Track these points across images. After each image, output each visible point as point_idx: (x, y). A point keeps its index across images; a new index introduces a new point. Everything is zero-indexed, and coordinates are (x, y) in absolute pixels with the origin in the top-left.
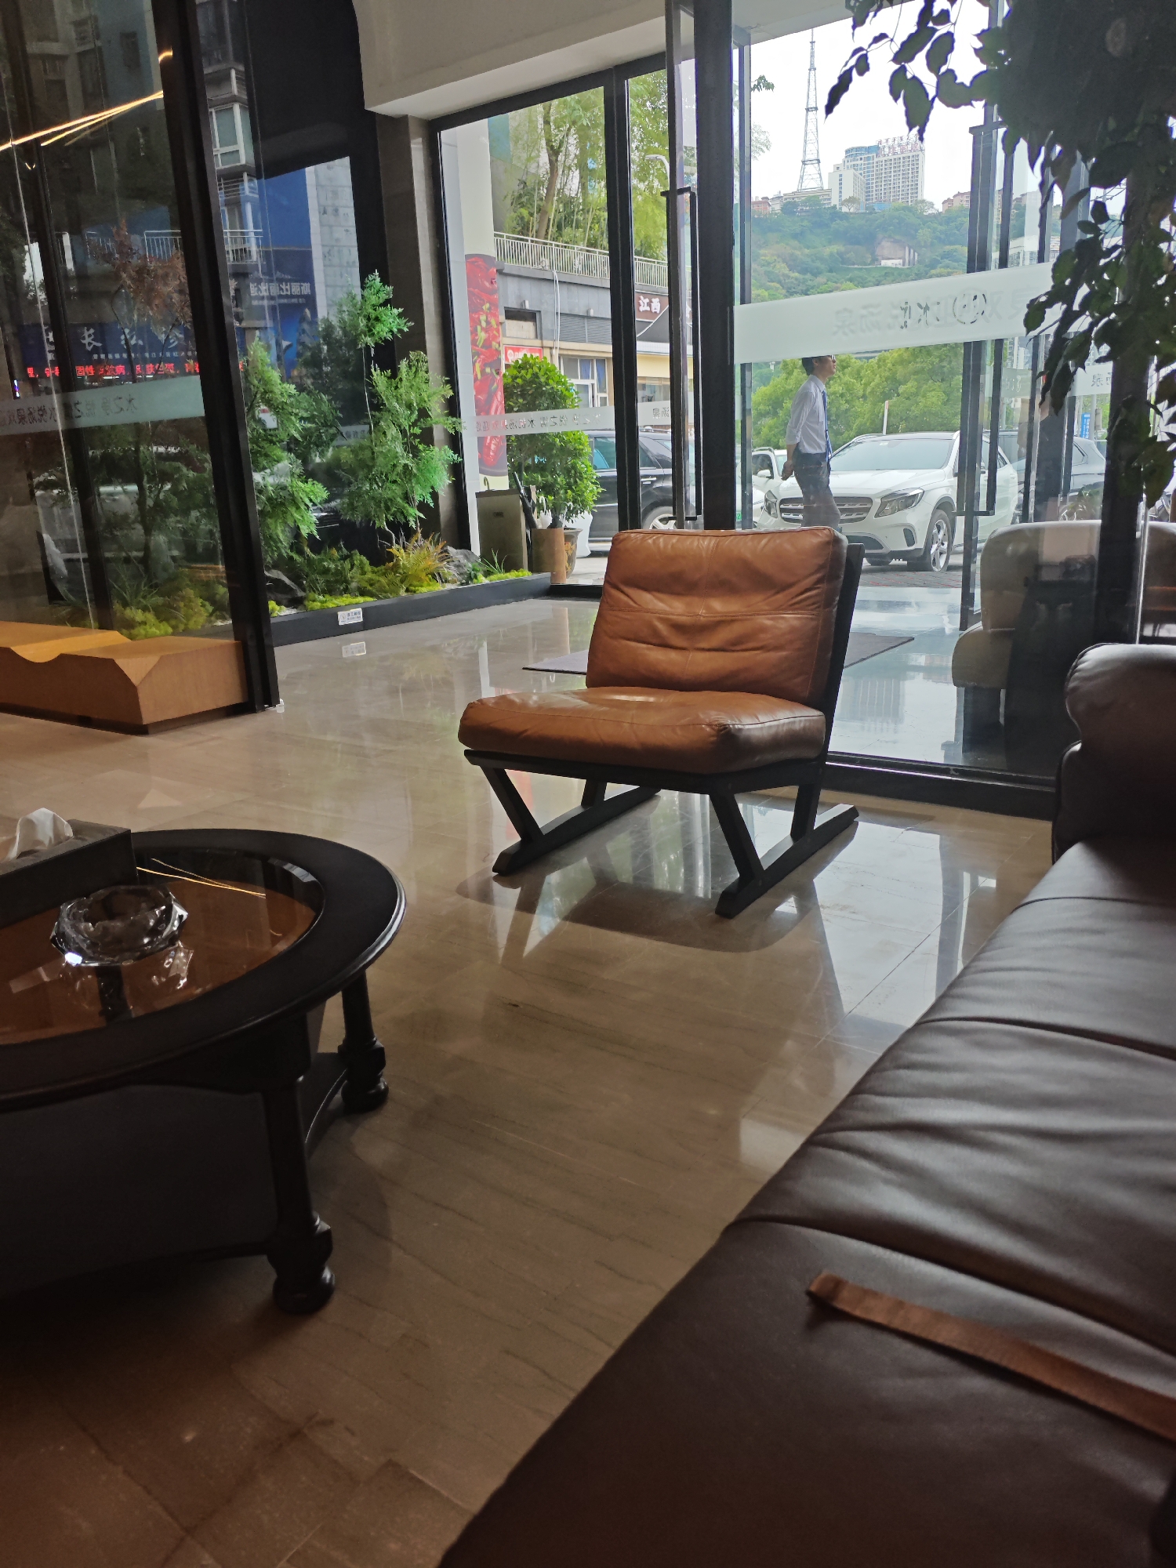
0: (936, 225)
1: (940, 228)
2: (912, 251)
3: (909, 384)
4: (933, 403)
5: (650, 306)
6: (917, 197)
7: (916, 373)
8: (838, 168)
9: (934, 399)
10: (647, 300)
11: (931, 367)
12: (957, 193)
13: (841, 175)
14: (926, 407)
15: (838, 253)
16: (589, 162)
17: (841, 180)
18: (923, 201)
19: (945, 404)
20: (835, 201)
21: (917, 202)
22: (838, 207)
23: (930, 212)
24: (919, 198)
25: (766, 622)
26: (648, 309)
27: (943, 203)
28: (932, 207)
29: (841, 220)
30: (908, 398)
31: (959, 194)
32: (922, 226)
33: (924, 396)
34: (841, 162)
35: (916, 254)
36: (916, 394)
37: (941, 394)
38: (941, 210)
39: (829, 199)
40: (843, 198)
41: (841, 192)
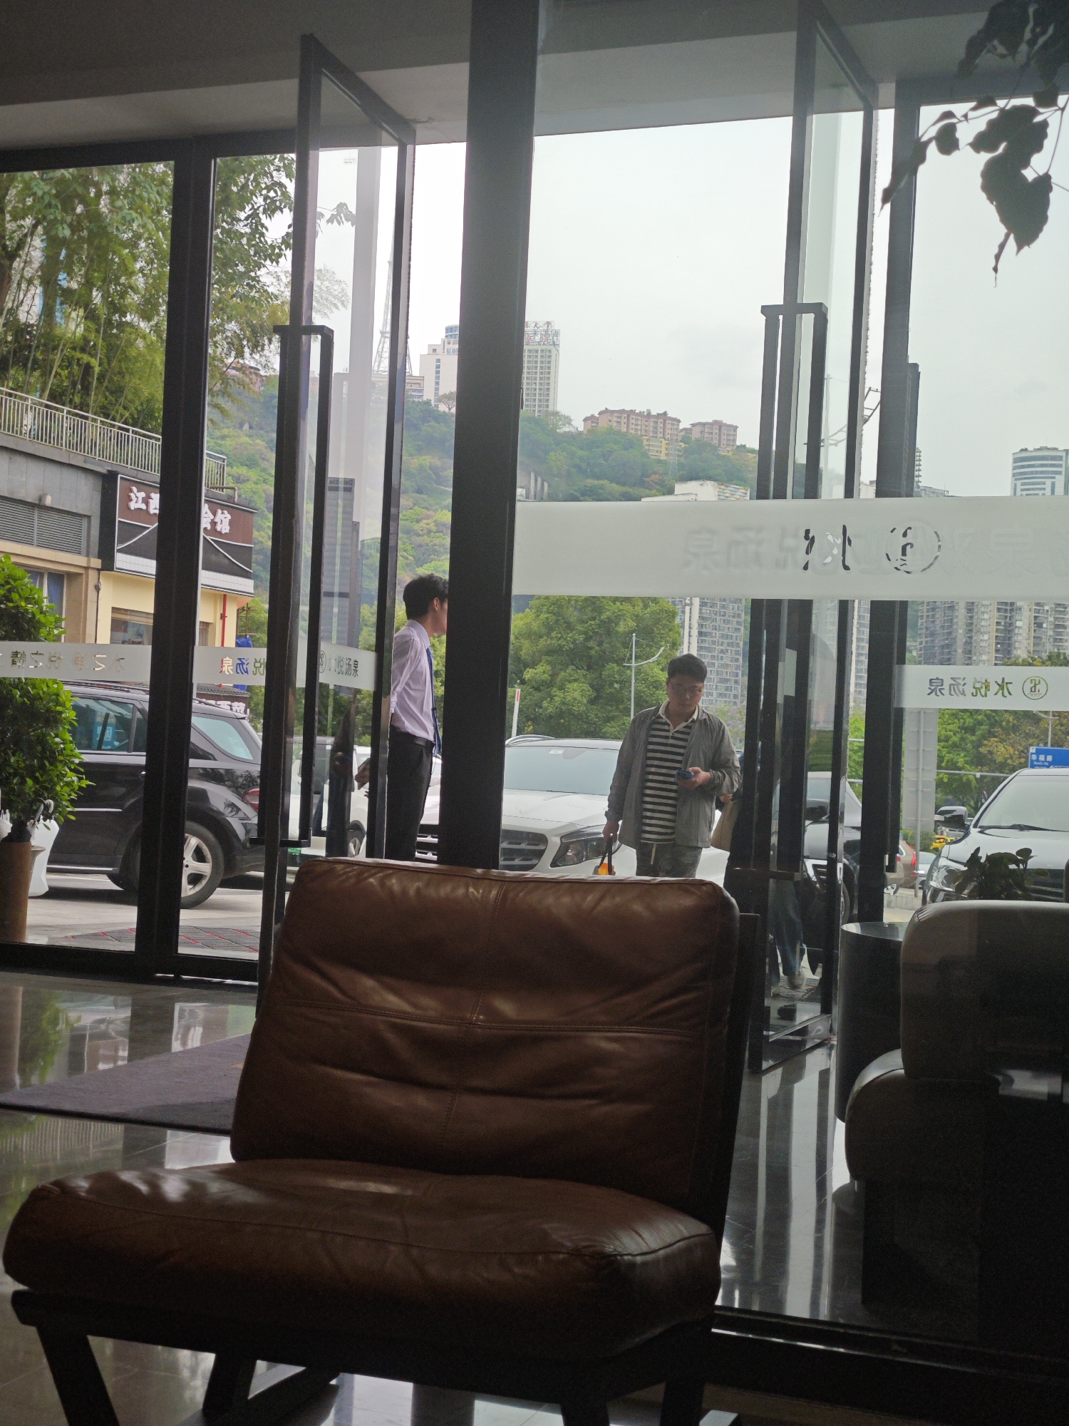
0: (574, 448)
1: (580, 453)
2: (539, 480)
3: (540, 669)
4: (575, 699)
5: (147, 504)
6: (547, 406)
7: (550, 652)
8: (434, 350)
9: (577, 695)
10: (142, 495)
11: (572, 646)
12: (604, 409)
13: (438, 361)
14: (563, 703)
15: (430, 468)
16: (60, 277)
17: (438, 367)
18: (556, 414)
19: (592, 701)
20: (429, 395)
21: (547, 414)
22: (433, 403)
23: (566, 429)
24: (551, 409)
25: (601, 1042)
26: (144, 507)
27: (584, 420)
28: (570, 424)
29: (438, 423)
30: (537, 689)
31: (607, 411)
32: (554, 446)
33: (562, 688)
34: (439, 342)
35: (546, 485)
36: (549, 684)
37: (586, 687)
38: (581, 429)
39: (421, 391)
40: (441, 393)
41: (437, 383)
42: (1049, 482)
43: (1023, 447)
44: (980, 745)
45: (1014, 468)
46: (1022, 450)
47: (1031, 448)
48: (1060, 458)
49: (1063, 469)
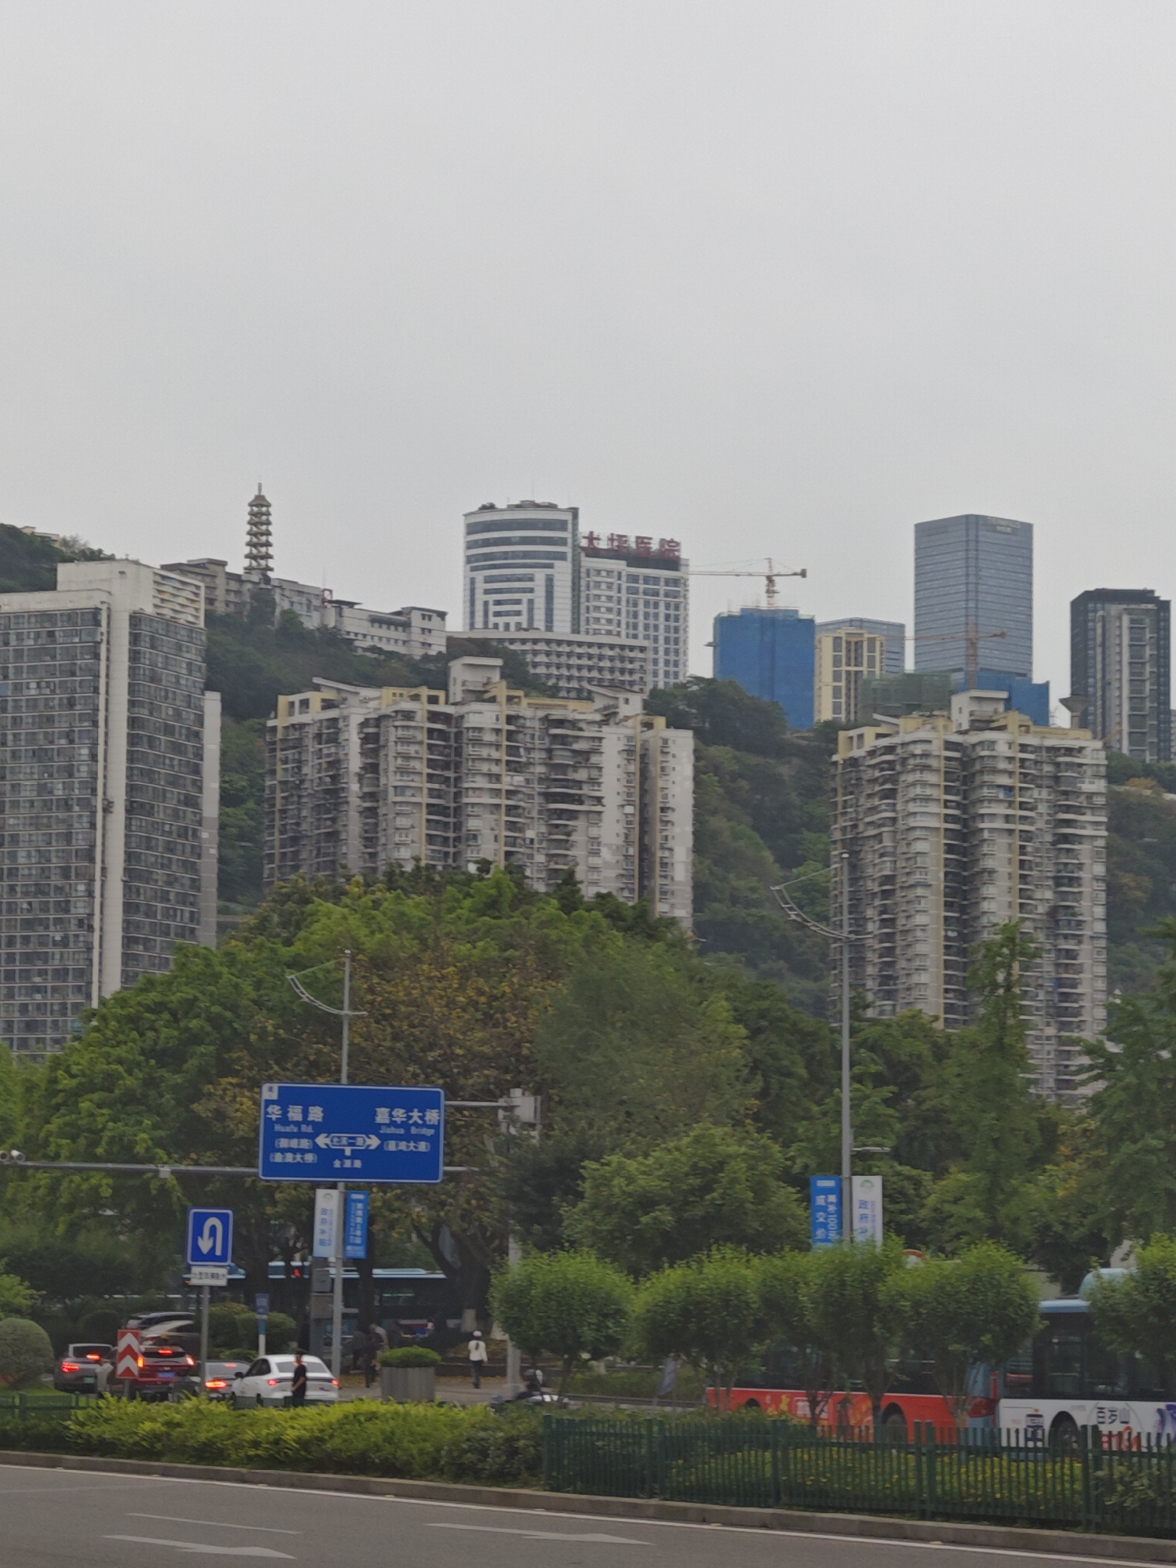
42: (539, 575)
43: (486, 502)
44: (197, 1096)
45: (470, 545)
46: (484, 508)
47: (501, 504)
48: (562, 525)
49: (567, 550)
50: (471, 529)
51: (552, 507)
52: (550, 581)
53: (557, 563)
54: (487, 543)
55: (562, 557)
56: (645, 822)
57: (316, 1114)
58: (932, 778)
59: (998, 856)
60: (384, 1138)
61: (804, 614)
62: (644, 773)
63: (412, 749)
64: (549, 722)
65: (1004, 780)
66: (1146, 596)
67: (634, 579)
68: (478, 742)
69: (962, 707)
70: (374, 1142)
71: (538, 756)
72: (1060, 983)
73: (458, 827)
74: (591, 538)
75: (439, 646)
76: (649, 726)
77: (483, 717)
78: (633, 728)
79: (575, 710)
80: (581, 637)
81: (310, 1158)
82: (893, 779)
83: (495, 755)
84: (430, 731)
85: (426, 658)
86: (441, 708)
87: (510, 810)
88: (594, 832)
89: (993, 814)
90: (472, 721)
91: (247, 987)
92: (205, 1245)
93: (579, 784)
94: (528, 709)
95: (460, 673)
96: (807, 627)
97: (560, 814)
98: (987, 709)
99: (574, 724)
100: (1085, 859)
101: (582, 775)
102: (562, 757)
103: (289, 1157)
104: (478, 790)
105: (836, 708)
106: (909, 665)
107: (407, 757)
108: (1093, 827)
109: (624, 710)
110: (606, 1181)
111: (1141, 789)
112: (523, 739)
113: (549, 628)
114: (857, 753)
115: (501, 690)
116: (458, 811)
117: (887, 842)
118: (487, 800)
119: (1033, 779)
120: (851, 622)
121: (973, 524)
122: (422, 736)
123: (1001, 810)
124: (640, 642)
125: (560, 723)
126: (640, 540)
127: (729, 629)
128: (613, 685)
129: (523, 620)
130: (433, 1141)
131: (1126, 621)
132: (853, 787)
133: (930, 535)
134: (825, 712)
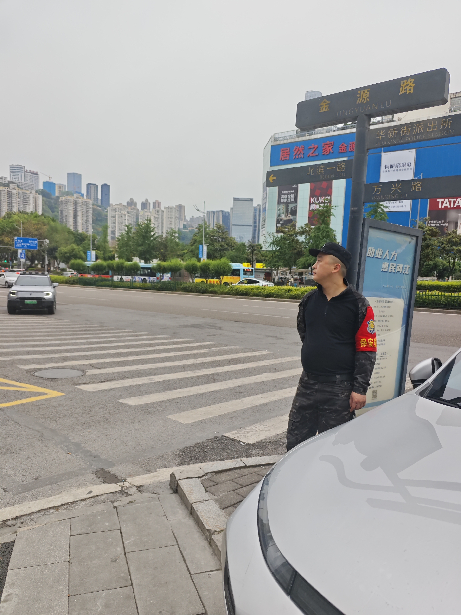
42: (20, 174)
43: (12, 164)
45: (10, 169)
47: (14, 165)
48: (23, 168)
49: (24, 171)
50: (10, 167)
51: (21, 166)
52: (21, 175)
53: (22, 173)
54: (12, 169)
55: (23, 172)
56: (36, 206)
57: (22, 241)
58: (72, 204)
59: (79, 213)
60: (30, 244)
61: (54, 182)
62: (35, 200)
63: (5, 195)
64: (23, 193)
65: (80, 205)
66: (95, 184)
67: (32, 176)
68: (14, 195)
69: (75, 195)
70: (29, 244)
71: (22, 197)
72: (87, 228)
73: (11, 205)
74: (27, 170)
75: (7, 182)
76: (36, 194)
77: (14, 191)
78: (34, 194)
79: (26, 192)
80: (26, 182)
81: (21, 246)
82: (67, 203)
83: (16, 196)
84: (7, 193)
85: (5, 183)
86: (9, 190)
87: (19, 203)
88: (29, 207)
89: (79, 209)
90: (13, 192)
91: (5, 225)
92: (22, 257)
93: (27, 201)
94: (20, 191)
95: (11, 185)
96: (55, 184)
97: (25, 204)
98: (78, 196)
99: (26, 193)
100: (90, 214)
101: (28, 200)
102: (25, 197)
103: (18, 246)
104: (14, 200)
105: (58, 194)
106: (67, 190)
107: (4, 196)
108: (91, 211)
109: (32, 192)
110: (61, 250)
111: (95, 207)
112: (20, 195)
113: (21, 181)
114: (62, 200)
115: (17, 188)
116: (11, 203)
117: (66, 211)
118: (15, 202)
119: (84, 205)
120: (59, 184)
121: (74, 174)
122: (6, 193)
123: (80, 208)
124: (33, 184)
125: (25, 193)
126: (33, 171)
127: (45, 184)
128: (31, 189)
129: (18, 180)
130: (36, 245)
131: (93, 187)
132: (62, 204)
133: (69, 174)
134: (57, 195)
